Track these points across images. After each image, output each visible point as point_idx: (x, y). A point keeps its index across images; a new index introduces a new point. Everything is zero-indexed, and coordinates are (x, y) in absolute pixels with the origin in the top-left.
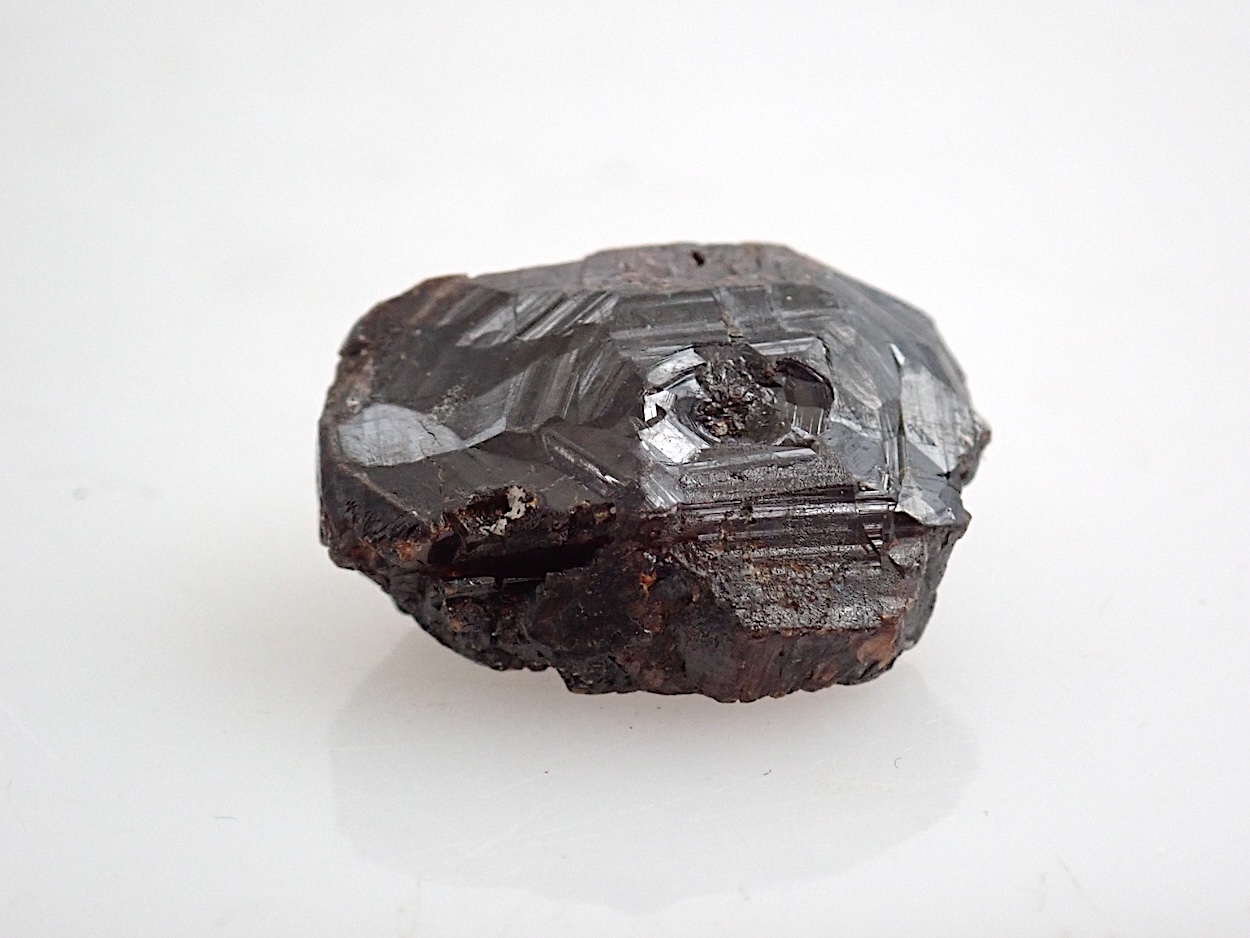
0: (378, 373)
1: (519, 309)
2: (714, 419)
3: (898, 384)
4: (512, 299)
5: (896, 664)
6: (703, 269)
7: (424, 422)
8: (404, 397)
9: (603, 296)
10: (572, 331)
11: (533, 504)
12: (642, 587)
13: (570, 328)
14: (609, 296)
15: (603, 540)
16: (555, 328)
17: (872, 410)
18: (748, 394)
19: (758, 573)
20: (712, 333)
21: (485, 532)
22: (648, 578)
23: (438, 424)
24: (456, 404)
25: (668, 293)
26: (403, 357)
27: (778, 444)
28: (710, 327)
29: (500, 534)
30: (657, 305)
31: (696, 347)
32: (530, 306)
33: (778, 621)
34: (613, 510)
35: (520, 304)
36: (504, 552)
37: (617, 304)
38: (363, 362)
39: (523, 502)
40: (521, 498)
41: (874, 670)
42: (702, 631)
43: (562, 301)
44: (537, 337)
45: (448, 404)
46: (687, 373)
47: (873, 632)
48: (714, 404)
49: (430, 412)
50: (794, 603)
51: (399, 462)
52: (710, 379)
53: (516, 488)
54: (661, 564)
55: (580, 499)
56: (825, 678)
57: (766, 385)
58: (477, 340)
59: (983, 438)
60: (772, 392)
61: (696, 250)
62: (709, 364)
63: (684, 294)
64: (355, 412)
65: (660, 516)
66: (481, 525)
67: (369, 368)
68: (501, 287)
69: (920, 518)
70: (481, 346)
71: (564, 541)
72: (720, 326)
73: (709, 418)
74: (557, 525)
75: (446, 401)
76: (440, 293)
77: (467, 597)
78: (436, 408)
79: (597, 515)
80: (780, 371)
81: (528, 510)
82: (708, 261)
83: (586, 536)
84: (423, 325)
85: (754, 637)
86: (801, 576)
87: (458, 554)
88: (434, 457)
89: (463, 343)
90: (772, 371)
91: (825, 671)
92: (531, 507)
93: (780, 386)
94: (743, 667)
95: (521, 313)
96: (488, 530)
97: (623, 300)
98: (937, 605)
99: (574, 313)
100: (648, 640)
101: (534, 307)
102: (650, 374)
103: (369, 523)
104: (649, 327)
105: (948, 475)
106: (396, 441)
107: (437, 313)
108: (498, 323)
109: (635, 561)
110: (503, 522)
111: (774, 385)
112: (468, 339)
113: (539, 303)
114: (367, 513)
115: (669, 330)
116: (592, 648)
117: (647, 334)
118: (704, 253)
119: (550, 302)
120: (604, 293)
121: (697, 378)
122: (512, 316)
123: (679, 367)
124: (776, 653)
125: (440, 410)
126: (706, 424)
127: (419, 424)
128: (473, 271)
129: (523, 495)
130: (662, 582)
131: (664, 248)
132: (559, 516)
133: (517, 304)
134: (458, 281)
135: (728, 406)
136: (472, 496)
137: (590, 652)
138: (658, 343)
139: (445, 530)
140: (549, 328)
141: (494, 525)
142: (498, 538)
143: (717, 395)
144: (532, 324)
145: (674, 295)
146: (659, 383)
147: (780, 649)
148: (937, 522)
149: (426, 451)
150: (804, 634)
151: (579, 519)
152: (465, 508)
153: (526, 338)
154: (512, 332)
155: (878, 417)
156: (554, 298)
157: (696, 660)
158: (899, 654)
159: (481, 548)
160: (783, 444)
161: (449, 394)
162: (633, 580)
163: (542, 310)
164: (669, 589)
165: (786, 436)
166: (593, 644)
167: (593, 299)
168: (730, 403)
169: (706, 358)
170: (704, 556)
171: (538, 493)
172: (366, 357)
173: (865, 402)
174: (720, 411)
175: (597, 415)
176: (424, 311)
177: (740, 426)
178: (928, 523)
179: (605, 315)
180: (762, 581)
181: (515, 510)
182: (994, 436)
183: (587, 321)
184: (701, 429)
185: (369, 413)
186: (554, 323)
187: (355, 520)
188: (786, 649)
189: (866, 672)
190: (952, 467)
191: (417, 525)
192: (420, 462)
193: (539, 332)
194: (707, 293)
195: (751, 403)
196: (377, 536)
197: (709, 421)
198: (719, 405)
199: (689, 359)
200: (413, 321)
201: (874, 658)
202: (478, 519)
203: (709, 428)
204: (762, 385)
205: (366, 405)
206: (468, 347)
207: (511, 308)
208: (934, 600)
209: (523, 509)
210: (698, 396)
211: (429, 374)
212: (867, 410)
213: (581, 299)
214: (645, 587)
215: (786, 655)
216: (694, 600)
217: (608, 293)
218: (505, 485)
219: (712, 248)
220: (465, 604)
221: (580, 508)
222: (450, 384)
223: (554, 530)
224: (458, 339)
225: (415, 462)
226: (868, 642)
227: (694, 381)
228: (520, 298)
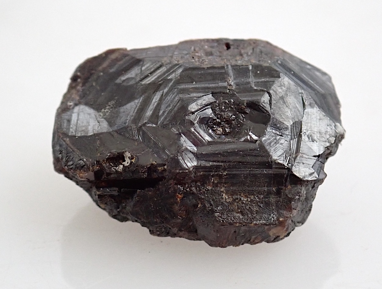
0: (83, 90)
1: (143, 68)
2: (217, 127)
3: (302, 113)
4: (141, 63)
5: (291, 234)
6: (228, 52)
7: (97, 116)
8: (91, 103)
9: (178, 66)
10: (162, 82)
11: (133, 161)
12: (177, 199)
13: (161, 80)
14: (180, 66)
15: (162, 179)
16: (156, 79)
17: (288, 126)
18: (233, 116)
19: (227, 197)
20: (221, 87)
21: (114, 170)
22: (180, 196)
23: (102, 118)
24: (111, 109)
25: (205, 66)
26: (94, 84)
27: (242, 140)
28: (221, 84)
29: (120, 171)
30: (200, 73)
31: (213, 94)
32: (147, 67)
33: (233, 219)
34: (166, 167)
35: (144, 66)
36: (122, 178)
37: (183, 71)
38: (77, 85)
39: (130, 159)
40: (129, 157)
41: (278, 239)
42: (202, 219)
43: (161, 66)
44: (147, 83)
45: (108, 109)
46: (207, 105)
47: (275, 226)
48: (217, 120)
49: (100, 112)
50: (241, 211)
51: (82, 135)
52: (217, 108)
53: (128, 152)
54: (185, 191)
55: (153, 161)
56: (256, 241)
57: (241, 113)
58: (124, 81)
59: (340, 138)
60: (244, 116)
61: (228, 42)
62: (218, 102)
63: (213, 68)
64: (71, 107)
65: (185, 171)
66: (112, 167)
67: (79, 88)
68: (138, 56)
69: (301, 177)
70: (125, 84)
71: (146, 177)
72: (225, 84)
73: (215, 126)
74: (142, 170)
75: (107, 107)
76: (113, 56)
77: (106, 195)
78: (103, 110)
79: (159, 168)
80: (248, 107)
81: (131, 162)
82: (232, 47)
83: (155, 175)
84: (103, 71)
85: (222, 225)
86: (246, 199)
87: (103, 178)
88: (97, 134)
89: (118, 81)
90: (244, 107)
91: (256, 238)
92: (132, 162)
93: (247, 113)
94: (219, 236)
95: (144, 70)
96: (115, 169)
97: (186, 70)
98: (313, 209)
99: (164, 74)
100: (180, 220)
101: (149, 68)
102: (190, 106)
103: (67, 161)
104: (194, 83)
105: (319, 156)
106: (84, 125)
107: (110, 66)
108: (133, 73)
109: (174, 188)
110: (121, 166)
111: (245, 113)
112: (120, 80)
113: (152, 66)
114: (67, 156)
115: (203, 85)
116: (156, 222)
117: (193, 86)
118: (231, 43)
119: (156, 67)
120: (178, 65)
121: (211, 108)
122: (139, 71)
123: (204, 102)
124: (233, 232)
125: (104, 111)
126: (213, 129)
127: (95, 117)
128: (130, 46)
129: (130, 156)
130: (185, 198)
131: (213, 41)
132: (143, 167)
133: (142, 66)
134: (122, 52)
135: (223, 121)
136: (109, 154)
137: (156, 223)
138: (196, 91)
139: (97, 168)
140: (153, 79)
141: (118, 167)
142: (120, 172)
143: (219, 116)
144: (147, 76)
145: (208, 68)
146: (193, 110)
147: (234, 230)
148: (310, 179)
149: (95, 131)
150: (244, 225)
151: (152, 169)
152: (105, 160)
153: (143, 83)
154: (138, 79)
155: (290, 129)
156: (158, 65)
157: (201, 230)
158: (293, 230)
159: (112, 176)
160: (244, 141)
161: (109, 104)
162: (174, 196)
163: (152, 70)
164: (188, 201)
165: (246, 137)
166: (156, 220)
167: (173, 68)
168: (224, 120)
169: (216, 99)
170: (203, 189)
171: (136, 156)
172: (79, 83)
173: (285, 122)
174: (220, 123)
175: (165, 123)
176: (105, 65)
177: (228, 130)
178: (305, 179)
179: (176, 76)
180: (228, 201)
181: (126, 162)
182: (346, 136)
183: (169, 78)
184: (210, 131)
185: (76, 109)
186: (156, 77)
187: (62, 159)
188: (237, 230)
189: (275, 239)
190: (322, 152)
191: (85, 165)
192: (91, 136)
193: (149, 80)
194: (223, 67)
195: (234, 120)
196: (69, 167)
197: (214, 128)
198: (219, 121)
199: (209, 98)
200: (100, 68)
201: (277, 235)
202: (111, 164)
203: (213, 130)
204: (239, 113)
205: (76, 105)
206: (121, 84)
207: (140, 67)
208: (311, 207)
209: (129, 162)
210: (211, 116)
211: (103, 94)
212: (285, 126)
213: (168, 67)
214: (179, 199)
215: (237, 232)
216: (199, 206)
217: (180, 65)
218: (123, 151)
219: (235, 41)
220: (106, 198)
221: (152, 164)
222: (110, 100)
223: (142, 172)
224: (117, 79)
225: (89, 136)
226: (273, 229)
227: (210, 109)
228: (145, 63)
